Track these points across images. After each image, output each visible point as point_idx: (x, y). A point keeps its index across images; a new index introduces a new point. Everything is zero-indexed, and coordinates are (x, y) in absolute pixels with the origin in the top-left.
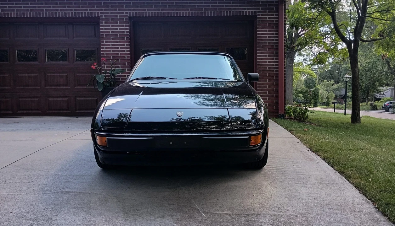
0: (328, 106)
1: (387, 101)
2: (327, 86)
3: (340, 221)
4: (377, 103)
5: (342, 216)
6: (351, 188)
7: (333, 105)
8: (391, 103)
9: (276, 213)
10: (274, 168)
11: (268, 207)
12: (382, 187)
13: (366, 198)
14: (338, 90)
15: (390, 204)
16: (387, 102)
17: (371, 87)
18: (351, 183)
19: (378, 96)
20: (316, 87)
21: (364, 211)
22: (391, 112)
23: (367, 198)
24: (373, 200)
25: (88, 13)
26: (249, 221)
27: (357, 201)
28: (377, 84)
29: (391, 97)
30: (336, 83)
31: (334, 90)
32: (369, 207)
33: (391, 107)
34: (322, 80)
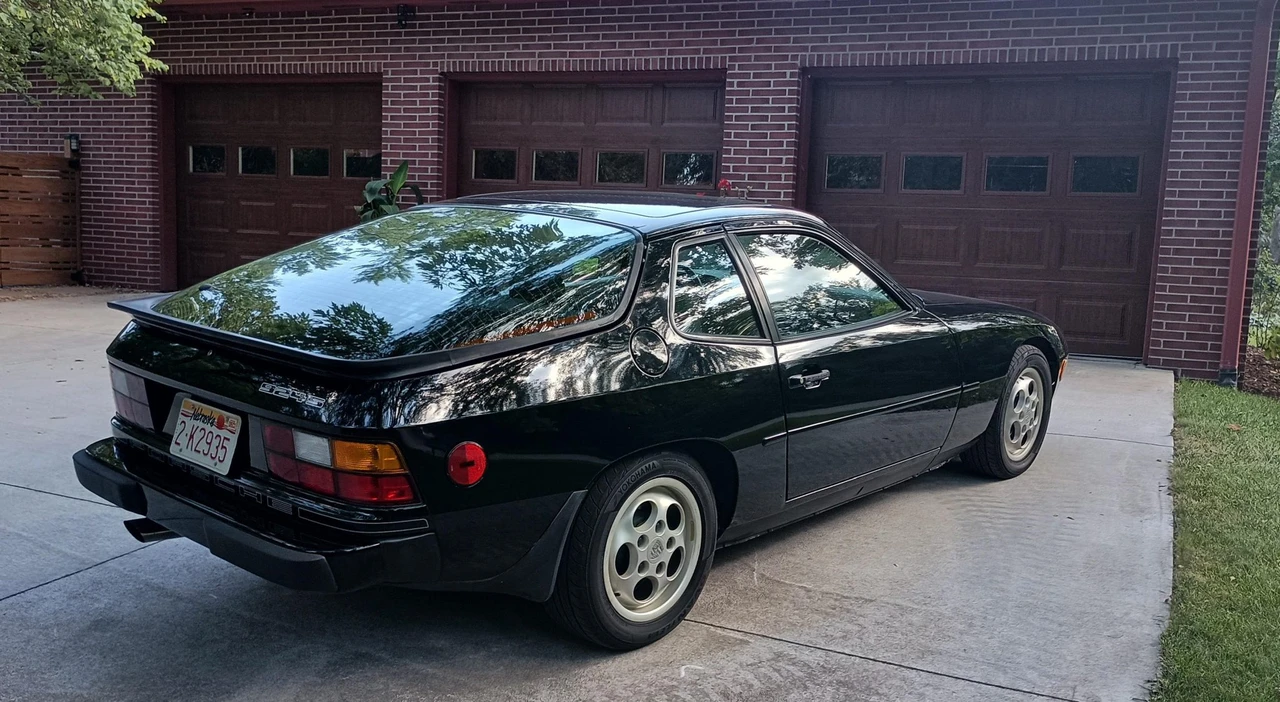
6: (1157, 588)
13: (1166, 615)
18: (1174, 578)
21: (1124, 638)
25: (700, 59)
27: (1135, 616)
32: (1148, 632)
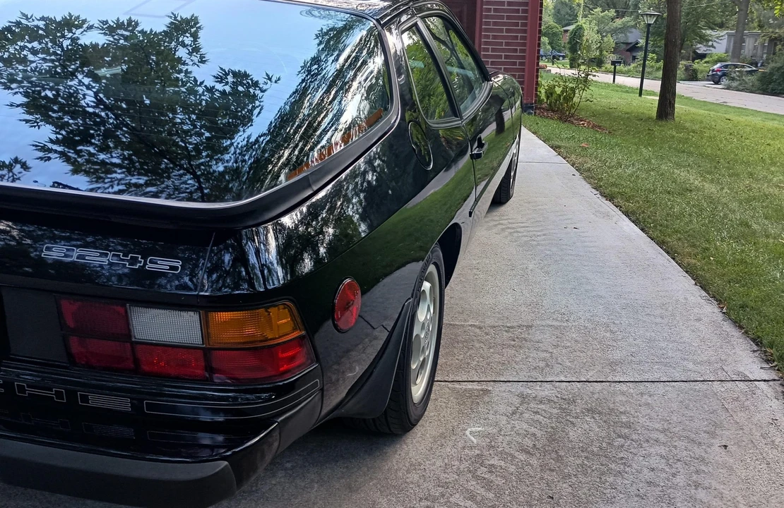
0: (600, 67)
1: (719, 60)
2: (600, 22)
3: (668, 338)
4: (698, 65)
5: (670, 329)
6: (680, 274)
7: (613, 67)
8: (726, 66)
9: (558, 324)
10: (539, 234)
11: (543, 312)
12: (732, 274)
13: (707, 295)
14: (622, 33)
15: (747, 307)
16: (719, 65)
17: (689, 29)
18: (679, 265)
19: (701, 49)
20: (578, 23)
21: (705, 319)
22: (725, 85)
23: (709, 294)
24: (718, 298)
26: (516, 339)
27: (692, 299)
28: (702, 24)
29: (727, 52)
30: (620, 15)
31: (614, 32)
32: (711, 310)
33: (724, 75)
34: (591, 7)
